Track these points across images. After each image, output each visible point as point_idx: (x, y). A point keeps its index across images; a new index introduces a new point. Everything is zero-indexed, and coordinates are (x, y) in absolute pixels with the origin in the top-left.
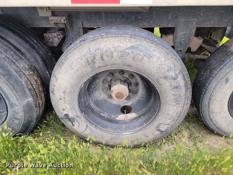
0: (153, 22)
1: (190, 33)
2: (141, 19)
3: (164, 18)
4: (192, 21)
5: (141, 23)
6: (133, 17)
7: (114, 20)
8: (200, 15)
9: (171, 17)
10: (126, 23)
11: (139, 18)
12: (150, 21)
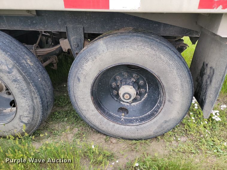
0: (47, 26)
1: (81, 37)
2: (36, 23)
3: (55, 23)
4: (79, 27)
5: (37, 27)
6: (29, 21)
7: (14, 23)
8: (84, 22)
9: (60, 22)
10: (25, 26)
11: (34, 22)
12: (44, 25)
